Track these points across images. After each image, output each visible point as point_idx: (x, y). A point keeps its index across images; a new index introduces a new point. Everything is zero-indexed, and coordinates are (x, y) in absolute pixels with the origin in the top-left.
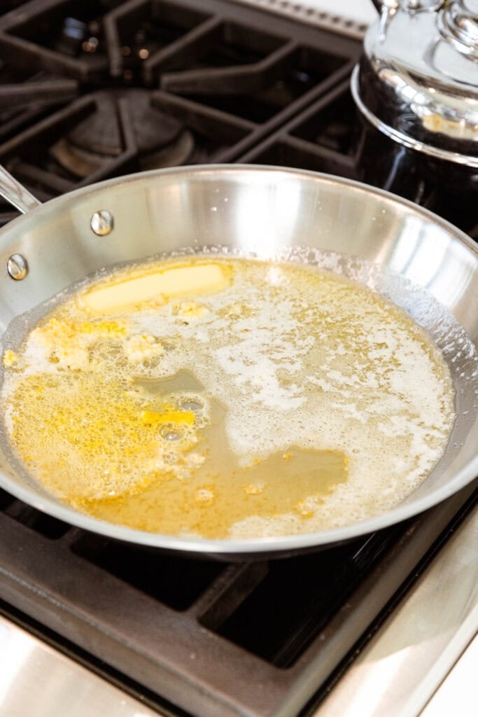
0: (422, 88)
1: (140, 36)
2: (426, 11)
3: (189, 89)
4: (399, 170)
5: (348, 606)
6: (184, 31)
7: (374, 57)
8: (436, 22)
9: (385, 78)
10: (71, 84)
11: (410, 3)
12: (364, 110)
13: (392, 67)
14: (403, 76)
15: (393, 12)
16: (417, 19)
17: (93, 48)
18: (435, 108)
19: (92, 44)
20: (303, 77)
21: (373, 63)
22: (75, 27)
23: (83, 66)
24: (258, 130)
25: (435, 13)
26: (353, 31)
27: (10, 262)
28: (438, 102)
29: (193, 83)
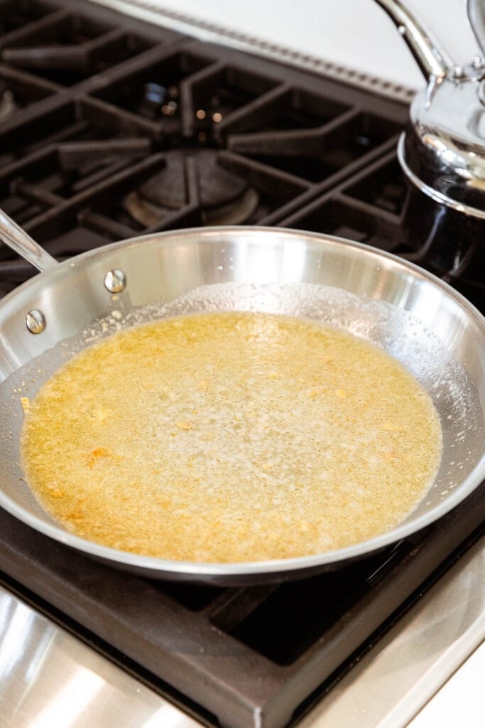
0: (462, 153)
1: (215, 102)
2: (469, 81)
3: (254, 150)
4: (439, 227)
5: (348, 614)
6: (253, 96)
7: (417, 122)
8: (477, 91)
9: (427, 142)
10: (145, 142)
11: (455, 73)
12: (409, 173)
13: (435, 133)
14: (445, 142)
15: (440, 81)
16: (462, 88)
17: (172, 111)
18: (473, 170)
19: (170, 108)
20: (364, 141)
21: (417, 128)
22: (156, 93)
23: (157, 127)
24: (313, 188)
25: (477, 83)
26: (401, 96)
27: (29, 317)
28: (475, 165)
29: (259, 144)
